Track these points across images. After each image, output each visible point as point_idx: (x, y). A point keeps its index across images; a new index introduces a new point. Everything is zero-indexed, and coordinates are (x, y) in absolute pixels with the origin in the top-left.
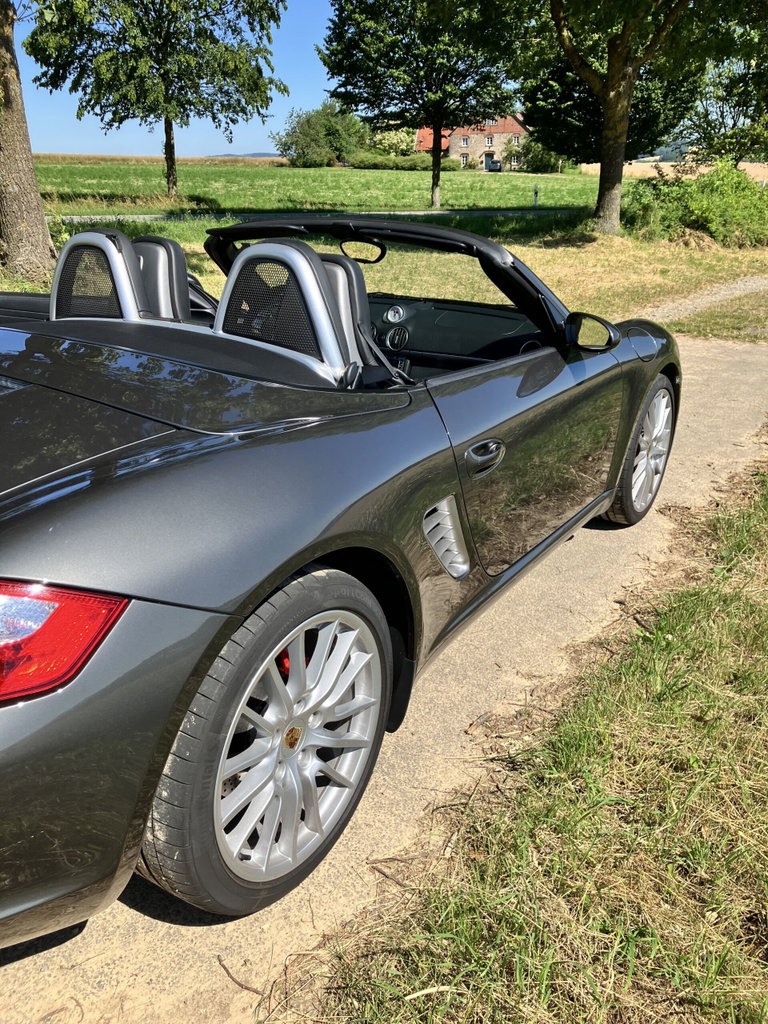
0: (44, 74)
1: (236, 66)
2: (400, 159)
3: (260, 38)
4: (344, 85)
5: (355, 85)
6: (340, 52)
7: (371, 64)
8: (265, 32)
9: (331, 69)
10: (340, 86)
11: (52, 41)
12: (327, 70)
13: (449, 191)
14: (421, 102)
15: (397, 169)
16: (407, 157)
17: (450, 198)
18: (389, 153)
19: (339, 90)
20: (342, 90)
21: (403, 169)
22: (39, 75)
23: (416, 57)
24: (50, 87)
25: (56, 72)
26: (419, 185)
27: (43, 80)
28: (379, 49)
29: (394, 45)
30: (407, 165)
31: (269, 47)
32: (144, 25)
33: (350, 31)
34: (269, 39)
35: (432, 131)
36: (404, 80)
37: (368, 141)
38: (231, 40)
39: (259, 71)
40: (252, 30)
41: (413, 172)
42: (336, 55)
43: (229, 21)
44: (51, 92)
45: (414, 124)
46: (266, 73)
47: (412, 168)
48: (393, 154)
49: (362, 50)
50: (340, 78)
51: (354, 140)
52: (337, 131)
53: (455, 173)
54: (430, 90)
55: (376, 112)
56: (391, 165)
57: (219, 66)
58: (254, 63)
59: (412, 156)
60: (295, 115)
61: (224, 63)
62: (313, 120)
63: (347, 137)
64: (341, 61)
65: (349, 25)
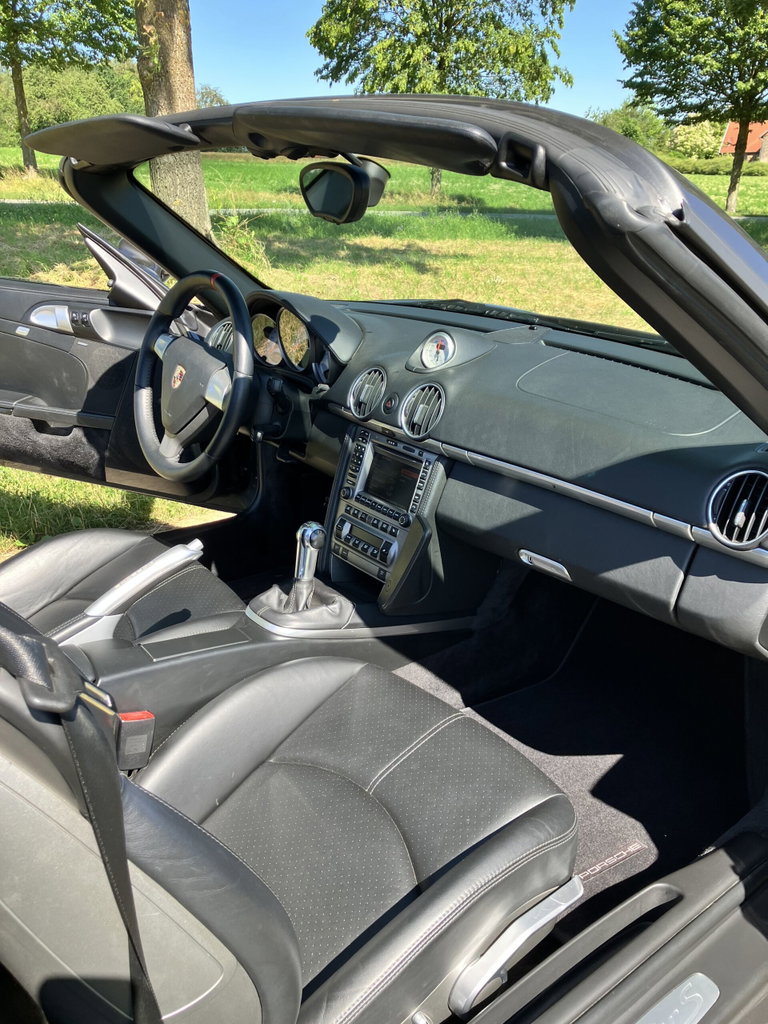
0: (326, 67)
1: (517, 51)
2: (702, 163)
3: (551, 22)
4: (641, 74)
5: (653, 74)
6: (641, 37)
7: (674, 49)
8: (557, 16)
9: (628, 57)
10: (637, 76)
11: (334, 30)
12: (624, 57)
13: (752, 197)
14: (729, 91)
15: (696, 173)
16: (709, 160)
17: (752, 205)
18: (690, 155)
19: (634, 80)
20: (639, 80)
21: (704, 173)
22: (321, 67)
23: (729, 41)
24: (330, 80)
25: (339, 64)
26: (718, 190)
27: (325, 73)
28: (686, 32)
29: (705, 27)
30: (708, 169)
31: (558, 31)
32: (426, 9)
33: (657, 15)
34: (561, 23)
35: (738, 125)
36: (712, 66)
37: (668, 143)
38: (518, 24)
39: (544, 57)
40: (544, 14)
41: (713, 177)
42: (635, 41)
43: (519, 5)
44: (331, 84)
45: (719, 117)
46: (552, 60)
47: (713, 173)
48: (694, 158)
49: (667, 35)
50: (638, 67)
51: (653, 142)
52: (635, 132)
53: (764, 178)
54: (741, 78)
55: (674, 104)
56: (690, 169)
57: (500, 52)
58: (539, 49)
59: (716, 159)
60: (591, 115)
61: (505, 49)
62: (610, 120)
63: (644, 138)
64: (641, 47)
65: (656, 8)
